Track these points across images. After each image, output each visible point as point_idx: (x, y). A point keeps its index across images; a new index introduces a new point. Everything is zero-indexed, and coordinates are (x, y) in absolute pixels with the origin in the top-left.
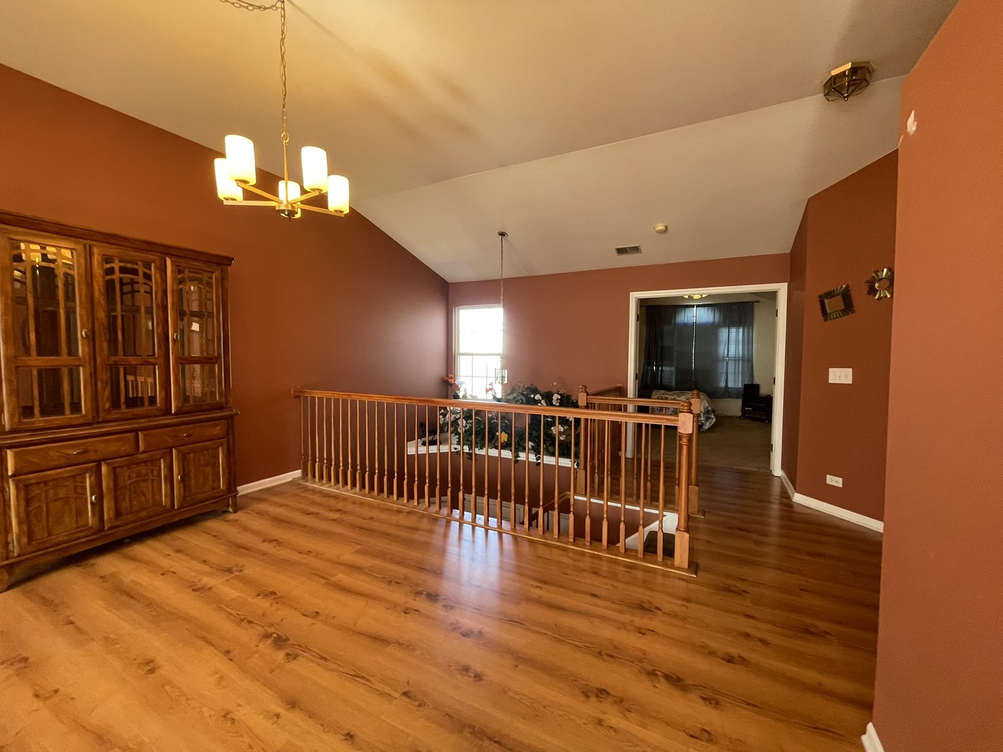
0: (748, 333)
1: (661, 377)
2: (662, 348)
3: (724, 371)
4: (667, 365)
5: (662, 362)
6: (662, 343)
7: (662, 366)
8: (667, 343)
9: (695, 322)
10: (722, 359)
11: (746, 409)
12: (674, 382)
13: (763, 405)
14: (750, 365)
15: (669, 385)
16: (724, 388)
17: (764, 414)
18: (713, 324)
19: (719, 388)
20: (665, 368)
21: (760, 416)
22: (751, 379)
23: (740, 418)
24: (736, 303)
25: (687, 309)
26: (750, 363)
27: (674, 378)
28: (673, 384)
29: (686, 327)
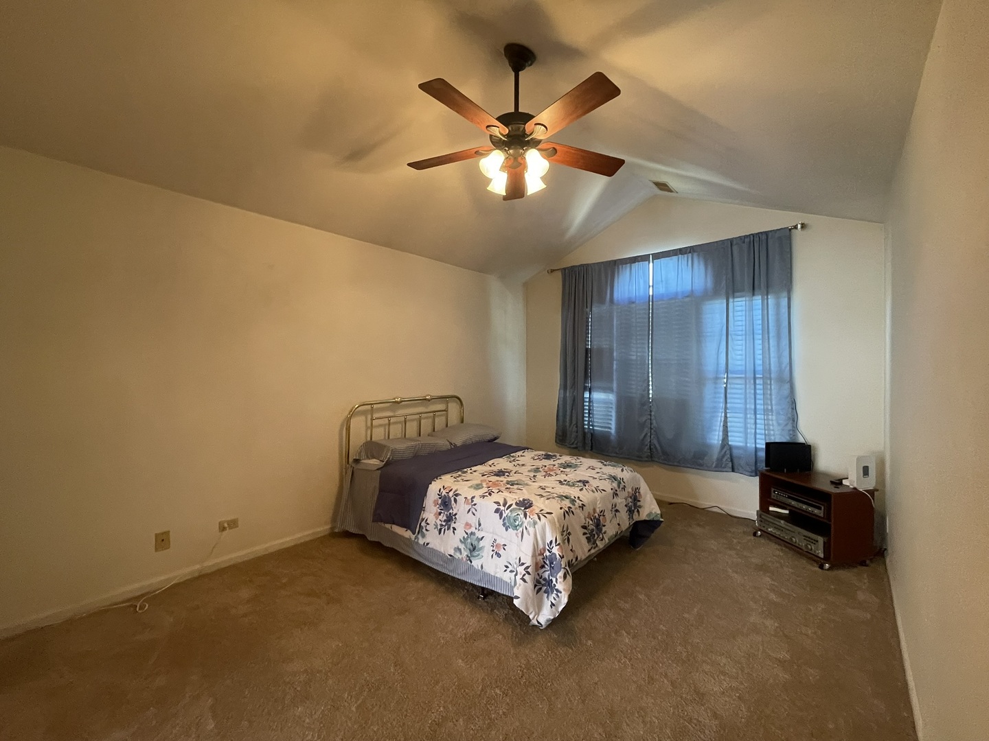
1: (589, 413)
3: (720, 407)
4: (599, 389)
5: (591, 383)
7: (591, 390)
9: (651, 294)
10: (711, 375)
11: (771, 509)
12: (613, 426)
13: (816, 511)
14: (786, 391)
15: (602, 431)
16: (719, 446)
17: (821, 540)
18: (691, 294)
19: (710, 446)
20: (597, 396)
21: (806, 546)
22: (790, 427)
23: (755, 534)
24: (742, 239)
25: (635, 266)
26: (787, 386)
27: (614, 418)
28: (613, 431)
29: (633, 305)
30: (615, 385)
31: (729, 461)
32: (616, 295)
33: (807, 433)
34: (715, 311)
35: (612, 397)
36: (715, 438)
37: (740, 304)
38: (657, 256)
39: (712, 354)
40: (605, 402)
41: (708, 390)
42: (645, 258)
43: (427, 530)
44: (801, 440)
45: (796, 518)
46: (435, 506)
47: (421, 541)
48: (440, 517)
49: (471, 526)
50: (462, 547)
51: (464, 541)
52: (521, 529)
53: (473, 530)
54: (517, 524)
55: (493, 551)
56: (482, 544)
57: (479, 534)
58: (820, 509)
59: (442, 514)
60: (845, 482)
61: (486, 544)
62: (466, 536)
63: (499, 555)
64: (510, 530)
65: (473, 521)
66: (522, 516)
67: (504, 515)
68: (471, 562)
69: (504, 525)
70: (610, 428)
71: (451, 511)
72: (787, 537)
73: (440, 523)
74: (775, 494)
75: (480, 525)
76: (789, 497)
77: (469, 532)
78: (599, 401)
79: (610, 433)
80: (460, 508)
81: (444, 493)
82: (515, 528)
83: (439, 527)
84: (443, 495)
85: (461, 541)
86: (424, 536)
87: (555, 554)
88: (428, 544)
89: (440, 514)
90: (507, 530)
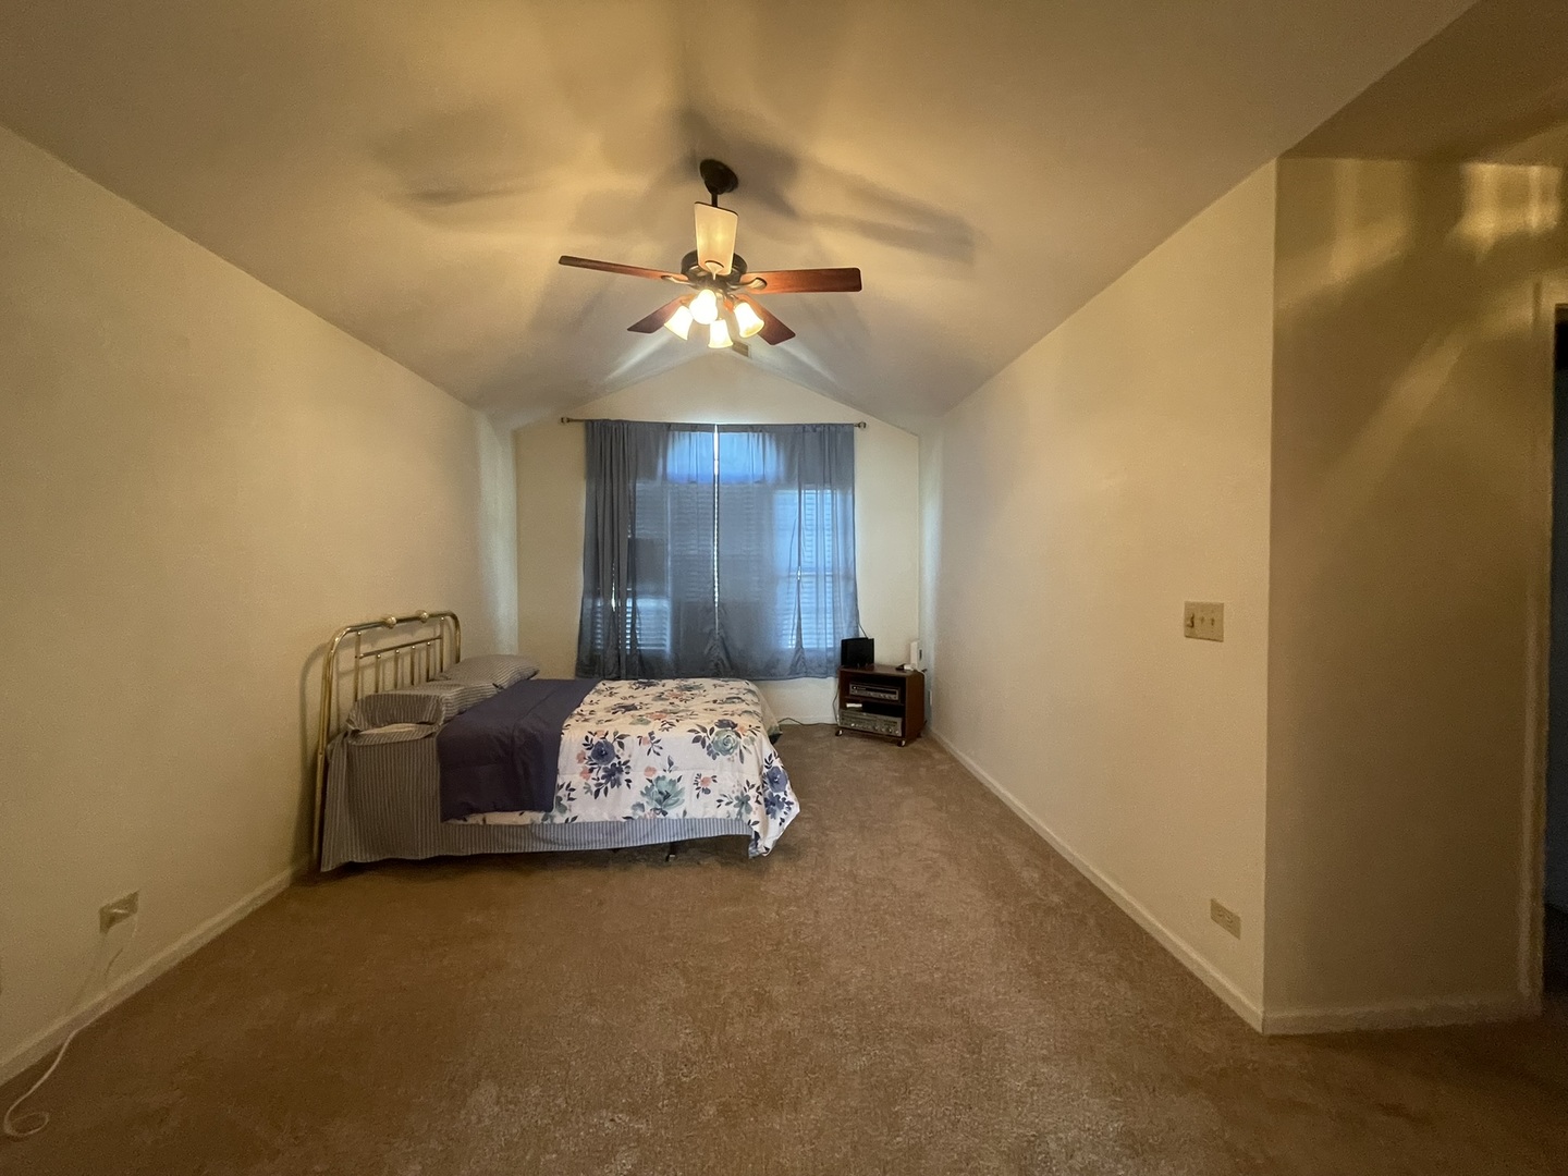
0: (845, 501)
1: (633, 628)
2: (632, 543)
3: (793, 606)
4: (645, 594)
5: (633, 587)
6: (633, 533)
7: (634, 597)
8: (644, 530)
9: (716, 473)
10: (785, 574)
11: (849, 705)
12: (668, 643)
13: (893, 697)
14: (851, 589)
15: (654, 651)
16: (793, 652)
17: (899, 720)
18: (762, 480)
19: (782, 652)
20: (644, 604)
21: (888, 730)
22: (854, 624)
23: (837, 734)
24: (815, 427)
25: (696, 435)
26: (852, 582)
27: (668, 632)
28: (668, 648)
29: (694, 486)
30: (669, 589)
31: (801, 666)
32: (669, 470)
33: (867, 630)
34: (788, 503)
35: (666, 604)
36: (789, 643)
37: (810, 495)
38: (723, 429)
39: (784, 549)
40: (659, 612)
41: (781, 589)
42: (708, 428)
43: (571, 799)
44: (862, 635)
45: (870, 707)
46: (580, 762)
47: (559, 819)
48: (593, 775)
49: (654, 771)
50: (644, 800)
51: (647, 792)
52: (737, 751)
53: (660, 773)
54: (729, 747)
55: (698, 788)
56: (680, 786)
57: (674, 776)
58: (895, 693)
59: (595, 771)
60: (905, 668)
61: (687, 785)
62: (649, 785)
63: (707, 791)
64: (720, 757)
65: (659, 763)
66: (734, 736)
67: (708, 742)
68: (665, 813)
69: (709, 754)
70: (664, 645)
71: (616, 761)
72: (870, 728)
73: (595, 782)
74: (854, 691)
75: (671, 764)
76: (867, 689)
77: (653, 778)
78: (648, 611)
79: (663, 651)
80: (633, 753)
81: (596, 740)
82: (727, 752)
83: (594, 789)
84: (594, 743)
85: (642, 793)
86: (563, 810)
87: (777, 768)
88: (575, 818)
89: (591, 770)
90: (714, 758)
